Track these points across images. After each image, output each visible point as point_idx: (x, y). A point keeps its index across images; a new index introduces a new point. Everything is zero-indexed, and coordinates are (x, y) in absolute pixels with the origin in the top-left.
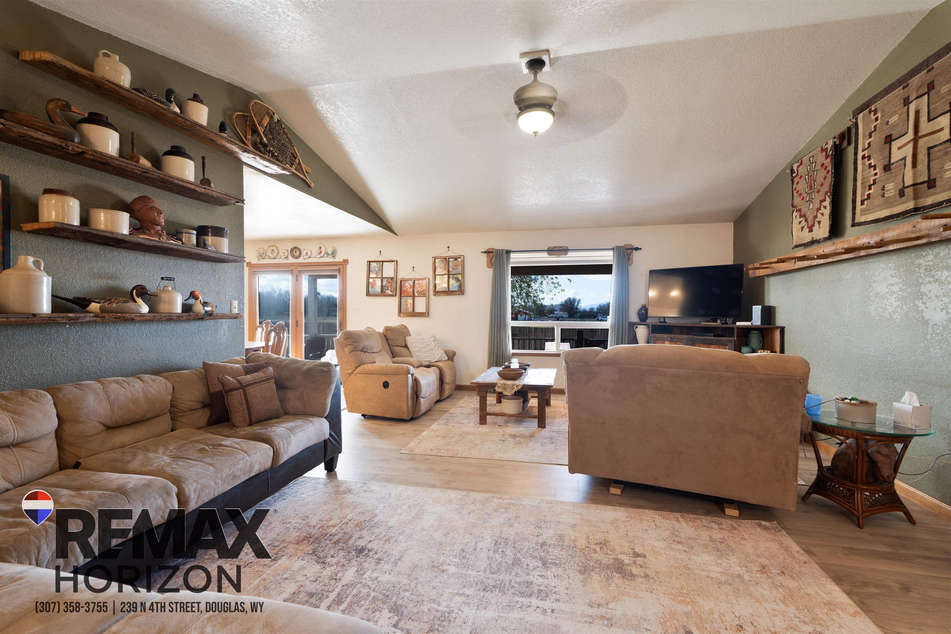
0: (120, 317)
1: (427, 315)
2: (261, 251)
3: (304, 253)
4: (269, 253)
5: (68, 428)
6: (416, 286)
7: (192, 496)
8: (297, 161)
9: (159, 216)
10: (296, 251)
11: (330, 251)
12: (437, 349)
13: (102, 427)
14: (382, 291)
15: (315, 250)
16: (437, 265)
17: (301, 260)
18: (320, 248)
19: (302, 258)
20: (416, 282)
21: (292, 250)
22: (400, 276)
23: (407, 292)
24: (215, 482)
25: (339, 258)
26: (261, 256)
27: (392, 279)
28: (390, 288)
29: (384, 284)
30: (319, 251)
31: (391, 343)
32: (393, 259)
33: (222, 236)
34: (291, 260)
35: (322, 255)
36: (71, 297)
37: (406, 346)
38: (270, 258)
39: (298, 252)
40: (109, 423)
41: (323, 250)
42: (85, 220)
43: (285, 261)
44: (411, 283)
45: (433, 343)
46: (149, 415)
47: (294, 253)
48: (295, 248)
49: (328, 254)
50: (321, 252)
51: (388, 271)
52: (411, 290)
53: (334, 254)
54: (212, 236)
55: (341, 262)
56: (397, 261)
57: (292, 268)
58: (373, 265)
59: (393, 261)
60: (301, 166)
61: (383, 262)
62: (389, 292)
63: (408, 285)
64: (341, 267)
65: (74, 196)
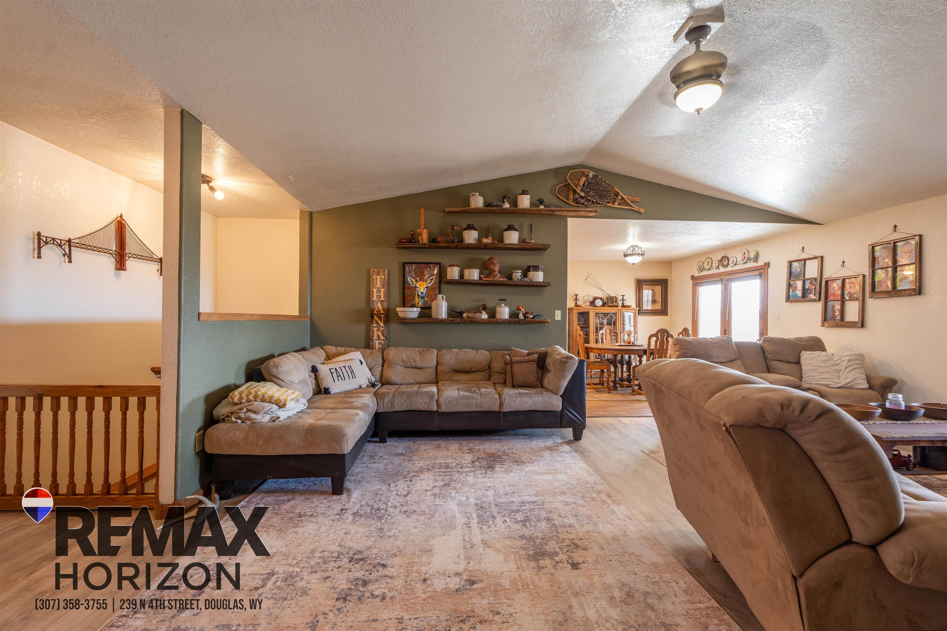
0: (472, 320)
1: (860, 325)
2: (701, 264)
3: (731, 261)
4: (705, 265)
5: (440, 367)
6: (847, 286)
7: (443, 404)
8: (619, 198)
9: (494, 267)
10: (725, 260)
11: (752, 255)
12: (850, 371)
13: (451, 370)
14: (804, 296)
15: (740, 257)
16: (877, 254)
17: (729, 269)
18: (745, 253)
19: (729, 267)
20: (847, 281)
21: (722, 259)
22: (826, 275)
23: (834, 295)
24: (456, 403)
25: (761, 263)
26: (701, 269)
27: (816, 280)
28: (813, 292)
29: (807, 286)
30: (743, 257)
31: (769, 356)
32: (817, 255)
33: (538, 271)
34: (722, 270)
35: (745, 261)
36: (458, 311)
37: (798, 363)
38: (705, 270)
39: (726, 261)
40: (454, 368)
41: (746, 255)
42: (462, 275)
43: (717, 271)
44: (839, 282)
45: (845, 363)
46: (473, 370)
47: (724, 262)
48: (723, 257)
49: (749, 259)
50: (745, 257)
51: (812, 270)
52: (840, 292)
53: (756, 259)
54: (532, 271)
55: (762, 266)
56: (822, 257)
57: (722, 277)
58: (795, 265)
59: (816, 258)
60: (625, 200)
61: (805, 260)
62: (812, 296)
63: (835, 286)
64: (762, 271)
65: (458, 266)
